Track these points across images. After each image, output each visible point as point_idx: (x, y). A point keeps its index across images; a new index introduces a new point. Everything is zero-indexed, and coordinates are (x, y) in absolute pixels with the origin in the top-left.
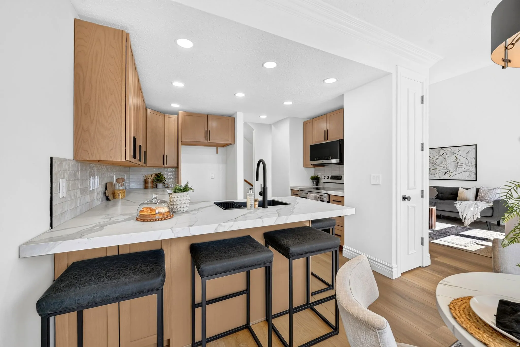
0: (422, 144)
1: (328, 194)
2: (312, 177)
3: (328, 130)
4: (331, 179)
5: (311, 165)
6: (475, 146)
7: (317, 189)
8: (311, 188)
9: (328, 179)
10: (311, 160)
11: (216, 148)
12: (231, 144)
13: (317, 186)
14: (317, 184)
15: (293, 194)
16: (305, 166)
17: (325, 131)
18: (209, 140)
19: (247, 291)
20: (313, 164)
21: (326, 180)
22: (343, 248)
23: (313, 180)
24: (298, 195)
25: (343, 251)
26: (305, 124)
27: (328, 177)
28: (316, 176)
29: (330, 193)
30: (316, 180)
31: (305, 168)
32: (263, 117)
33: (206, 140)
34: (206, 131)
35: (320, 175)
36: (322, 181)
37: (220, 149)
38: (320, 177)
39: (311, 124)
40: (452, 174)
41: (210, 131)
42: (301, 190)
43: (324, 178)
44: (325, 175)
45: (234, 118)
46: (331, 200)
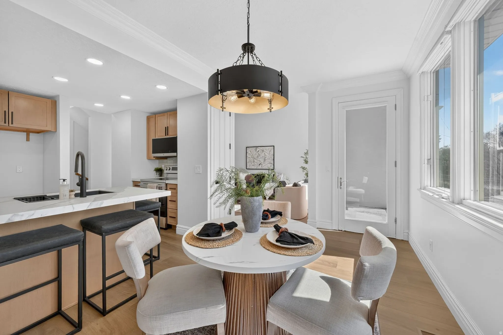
0: (230, 144)
1: (165, 183)
2: (156, 168)
3: (168, 127)
4: (172, 170)
5: (154, 157)
6: (273, 147)
7: (161, 179)
8: (155, 179)
9: (169, 170)
10: (154, 152)
11: (25, 133)
12: (50, 131)
13: (160, 177)
14: (161, 175)
15: (135, 185)
16: (149, 158)
17: (166, 127)
18: (12, 123)
19: (58, 279)
20: (156, 157)
21: (168, 172)
22: (176, 227)
23: (156, 171)
24: (139, 186)
25: (176, 229)
26: (148, 118)
27: (170, 168)
28: (160, 167)
29: (167, 182)
30: (160, 171)
31: (149, 160)
32: (99, 105)
33: (5, 123)
34: (5, 112)
35: (163, 167)
36: (165, 172)
37: (32, 136)
38: (163, 168)
39: (154, 119)
40: (263, 165)
41: (12, 113)
42: (142, 181)
43: (167, 170)
44: (167, 167)
45: (56, 101)
46: (168, 188)
